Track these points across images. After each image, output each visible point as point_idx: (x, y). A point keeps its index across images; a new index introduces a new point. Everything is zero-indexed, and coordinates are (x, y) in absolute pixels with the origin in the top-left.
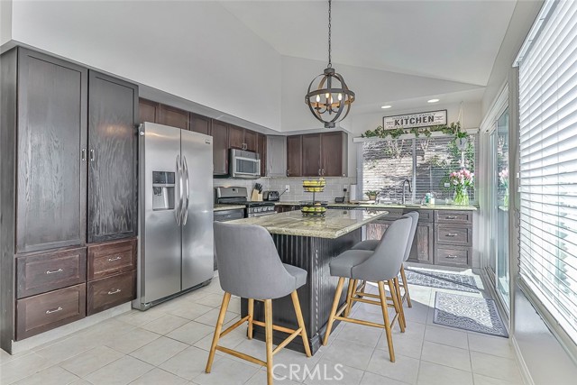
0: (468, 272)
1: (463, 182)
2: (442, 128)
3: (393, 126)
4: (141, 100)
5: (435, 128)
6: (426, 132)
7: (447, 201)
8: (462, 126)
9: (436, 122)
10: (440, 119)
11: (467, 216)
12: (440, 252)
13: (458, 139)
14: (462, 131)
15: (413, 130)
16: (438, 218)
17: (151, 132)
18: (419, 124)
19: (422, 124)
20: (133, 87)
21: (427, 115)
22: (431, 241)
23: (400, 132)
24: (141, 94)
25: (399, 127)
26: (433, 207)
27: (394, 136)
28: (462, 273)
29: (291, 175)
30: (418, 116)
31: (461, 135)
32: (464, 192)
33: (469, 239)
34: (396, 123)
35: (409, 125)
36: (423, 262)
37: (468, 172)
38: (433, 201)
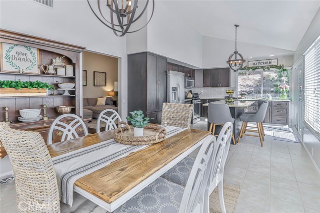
0: (287, 127)
1: (284, 90)
2: (276, 67)
3: (252, 65)
4: (169, 63)
5: (272, 67)
6: (268, 68)
7: (277, 98)
8: (284, 66)
9: (272, 64)
10: (274, 62)
11: (287, 103)
12: (274, 119)
13: (283, 72)
14: (284, 68)
15: (262, 67)
16: (274, 105)
17: (172, 74)
18: (264, 65)
19: (266, 65)
20: (166, 59)
21: (269, 61)
22: (271, 114)
23: (256, 68)
24: (168, 61)
25: (255, 66)
26: (271, 100)
27: (253, 70)
28: (284, 127)
29: (205, 87)
30: (264, 61)
31: (284, 70)
32: (285, 94)
33: (287, 113)
34: (254, 64)
35: (260, 65)
36: (267, 123)
37: (287, 85)
38: (271, 98)
